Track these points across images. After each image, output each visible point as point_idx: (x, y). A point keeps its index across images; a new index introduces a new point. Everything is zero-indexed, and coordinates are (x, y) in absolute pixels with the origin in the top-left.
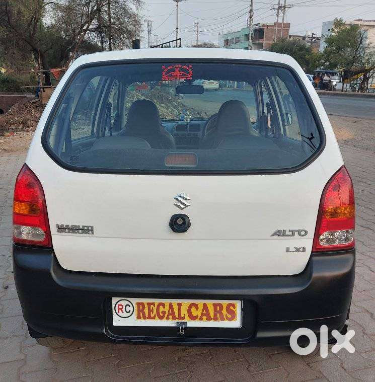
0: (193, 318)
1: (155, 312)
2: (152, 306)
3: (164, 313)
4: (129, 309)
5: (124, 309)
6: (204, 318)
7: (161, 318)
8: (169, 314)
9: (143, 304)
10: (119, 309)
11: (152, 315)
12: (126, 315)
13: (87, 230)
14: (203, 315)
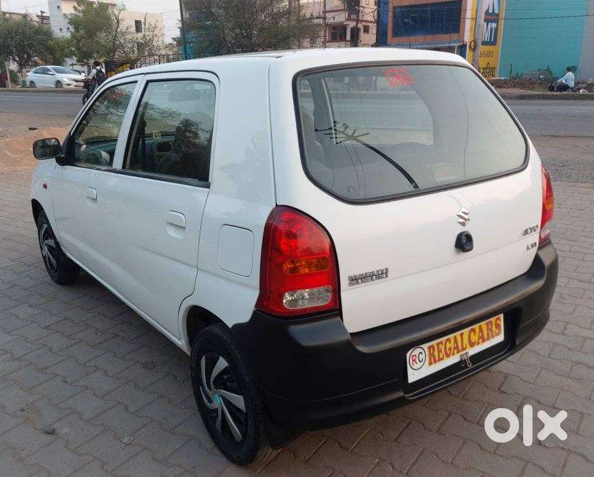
0: (472, 345)
1: (443, 351)
2: (441, 345)
3: (450, 349)
4: (422, 357)
5: (417, 360)
6: (481, 340)
7: (448, 356)
8: (455, 348)
9: (432, 347)
10: (413, 360)
11: (441, 356)
12: (419, 365)
13: (381, 274)
14: (479, 338)
